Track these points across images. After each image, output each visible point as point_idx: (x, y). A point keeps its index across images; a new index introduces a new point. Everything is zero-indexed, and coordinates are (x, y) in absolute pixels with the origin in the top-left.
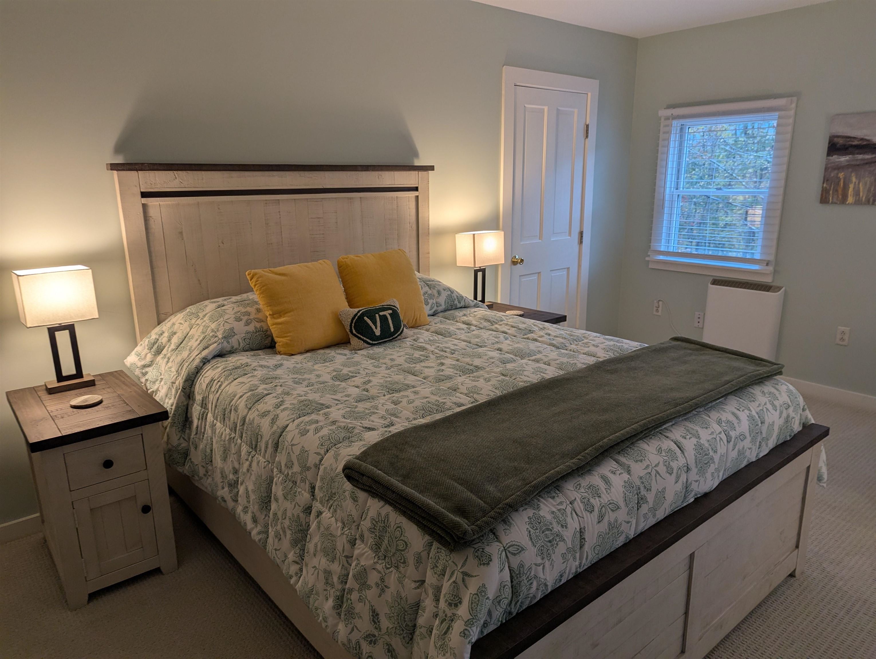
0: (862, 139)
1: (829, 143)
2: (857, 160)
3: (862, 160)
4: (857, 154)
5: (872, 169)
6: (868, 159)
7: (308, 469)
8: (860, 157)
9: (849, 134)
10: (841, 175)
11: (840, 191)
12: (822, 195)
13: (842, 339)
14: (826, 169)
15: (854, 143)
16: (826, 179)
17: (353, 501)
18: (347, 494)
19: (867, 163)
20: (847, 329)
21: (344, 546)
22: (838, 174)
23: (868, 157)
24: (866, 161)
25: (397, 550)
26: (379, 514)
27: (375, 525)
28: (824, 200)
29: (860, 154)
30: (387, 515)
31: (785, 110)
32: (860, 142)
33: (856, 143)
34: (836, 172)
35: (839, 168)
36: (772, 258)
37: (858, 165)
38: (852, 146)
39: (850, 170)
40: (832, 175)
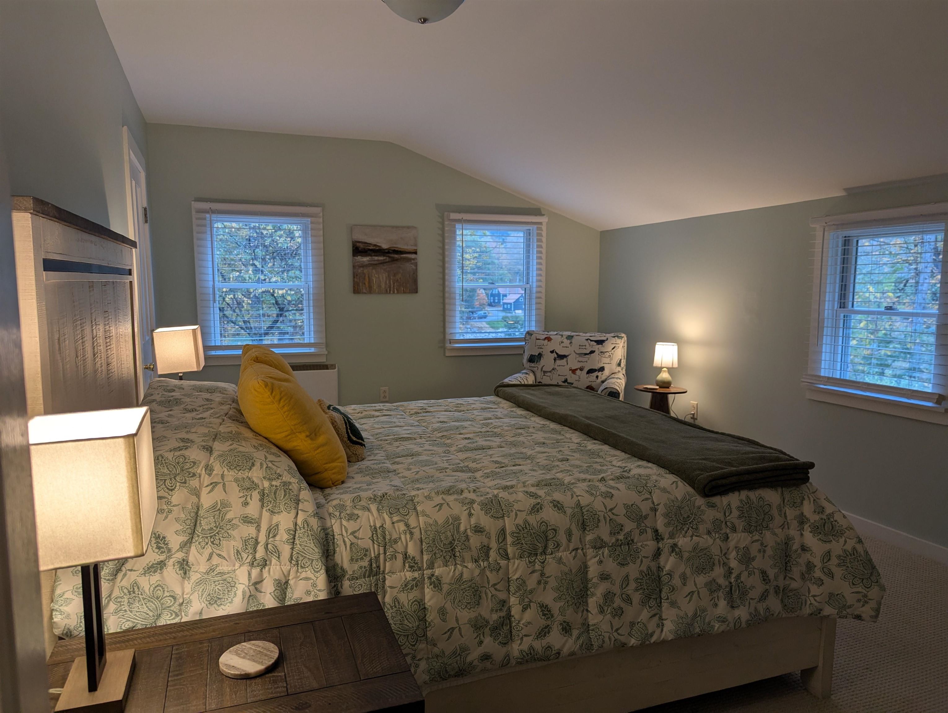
0: (375, 245)
1: (353, 247)
2: (375, 260)
3: (378, 260)
4: (374, 256)
5: (385, 267)
6: (381, 260)
7: (646, 517)
8: (376, 258)
9: (366, 241)
10: (365, 271)
11: (367, 284)
12: (354, 287)
13: (385, 397)
14: (354, 267)
15: (370, 248)
16: (355, 275)
17: (713, 509)
18: (703, 507)
19: (381, 263)
20: (386, 388)
21: (721, 547)
22: (363, 270)
23: (381, 258)
24: (380, 262)
25: (765, 514)
26: (741, 501)
27: (742, 511)
28: (356, 290)
29: (376, 256)
30: (748, 497)
31: (315, 217)
32: (374, 248)
33: (371, 248)
34: (362, 269)
35: (363, 266)
36: (324, 341)
37: (376, 264)
38: (369, 250)
39: (371, 268)
40: (360, 271)
